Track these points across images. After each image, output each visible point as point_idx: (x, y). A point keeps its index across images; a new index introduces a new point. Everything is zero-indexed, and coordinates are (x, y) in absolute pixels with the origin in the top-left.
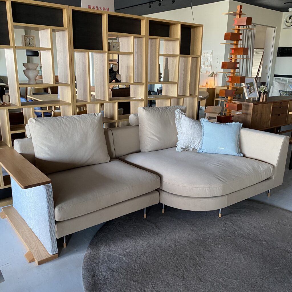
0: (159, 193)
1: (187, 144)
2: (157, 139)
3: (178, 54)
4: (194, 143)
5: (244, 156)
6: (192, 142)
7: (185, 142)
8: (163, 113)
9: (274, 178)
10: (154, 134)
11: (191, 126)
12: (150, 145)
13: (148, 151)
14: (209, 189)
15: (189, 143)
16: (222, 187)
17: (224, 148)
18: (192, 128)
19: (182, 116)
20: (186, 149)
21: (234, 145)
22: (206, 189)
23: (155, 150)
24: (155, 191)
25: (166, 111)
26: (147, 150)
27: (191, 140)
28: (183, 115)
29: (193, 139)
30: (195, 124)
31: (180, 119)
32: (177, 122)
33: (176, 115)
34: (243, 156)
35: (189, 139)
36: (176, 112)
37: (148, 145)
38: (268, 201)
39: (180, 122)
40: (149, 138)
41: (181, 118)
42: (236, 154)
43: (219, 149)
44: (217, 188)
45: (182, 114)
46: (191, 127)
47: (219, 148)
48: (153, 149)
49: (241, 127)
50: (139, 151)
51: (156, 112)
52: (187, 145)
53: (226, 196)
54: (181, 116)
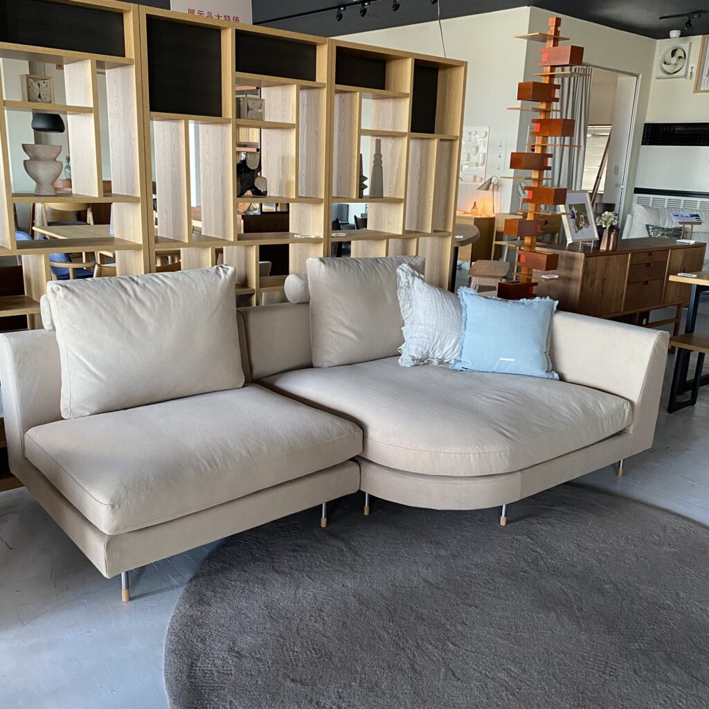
0: (358, 468)
1: (425, 348)
2: (352, 335)
3: (406, 131)
4: (442, 348)
5: (562, 378)
6: (438, 344)
7: (421, 344)
8: (368, 272)
9: (633, 432)
10: (347, 323)
11: (435, 305)
12: (336, 351)
13: (331, 365)
14: (477, 456)
15: (429, 347)
16: (508, 452)
17: (514, 360)
18: (439, 310)
19: (413, 282)
20: (422, 362)
21: (538, 351)
22: (471, 455)
23: (347, 362)
24: (351, 462)
25: (377, 268)
26: (329, 362)
27: (435, 341)
28: (416, 278)
29: (439, 336)
30: (444, 300)
31: (409, 287)
32: (401, 296)
33: (400, 278)
34: (558, 378)
35: (431, 337)
36: (399, 271)
37: (333, 351)
38: (618, 488)
39: (408, 296)
40: (332, 334)
41: (411, 285)
42: (542, 374)
43: (502, 361)
44: (497, 454)
45: (413, 275)
46: (437, 307)
47: (502, 359)
48: (343, 361)
49: (555, 309)
50: (309, 366)
51: (352, 270)
52: (425, 352)
53: (519, 474)
54: (411, 282)
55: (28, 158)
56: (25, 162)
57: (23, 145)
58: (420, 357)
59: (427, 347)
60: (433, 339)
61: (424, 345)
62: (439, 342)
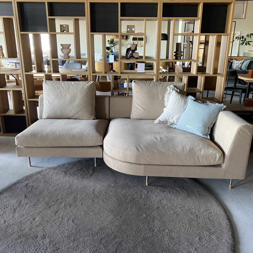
1: (165, 117)
2: (141, 109)
3: (198, 33)
4: (172, 118)
6: (171, 117)
12: (135, 114)
13: (133, 118)
15: (167, 117)
17: (191, 127)
19: (172, 92)
20: (164, 123)
22: (121, 153)
23: (139, 118)
26: (133, 117)
27: (170, 115)
28: (174, 91)
29: (172, 114)
30: (180, 100)
32: (166, 97)
33: (168, 90)
35: (169, 114)
36: (168, 87)
39: (168, 97)
41: (171, 93)
43: (187, 127)
45: (173, 89)
46: (175, 103)
48: (137, 117)
52: (165, 119)
53: (143, 166)
54: (171, 92)
55: (62, 48)
56: (61, 49)
57: (61, 44)
58: (163, 121)
59: (166, 117)
60: (169, 115)
61: (165, 116)
62: (171, 116)
